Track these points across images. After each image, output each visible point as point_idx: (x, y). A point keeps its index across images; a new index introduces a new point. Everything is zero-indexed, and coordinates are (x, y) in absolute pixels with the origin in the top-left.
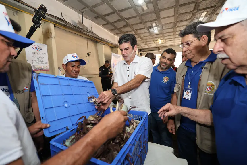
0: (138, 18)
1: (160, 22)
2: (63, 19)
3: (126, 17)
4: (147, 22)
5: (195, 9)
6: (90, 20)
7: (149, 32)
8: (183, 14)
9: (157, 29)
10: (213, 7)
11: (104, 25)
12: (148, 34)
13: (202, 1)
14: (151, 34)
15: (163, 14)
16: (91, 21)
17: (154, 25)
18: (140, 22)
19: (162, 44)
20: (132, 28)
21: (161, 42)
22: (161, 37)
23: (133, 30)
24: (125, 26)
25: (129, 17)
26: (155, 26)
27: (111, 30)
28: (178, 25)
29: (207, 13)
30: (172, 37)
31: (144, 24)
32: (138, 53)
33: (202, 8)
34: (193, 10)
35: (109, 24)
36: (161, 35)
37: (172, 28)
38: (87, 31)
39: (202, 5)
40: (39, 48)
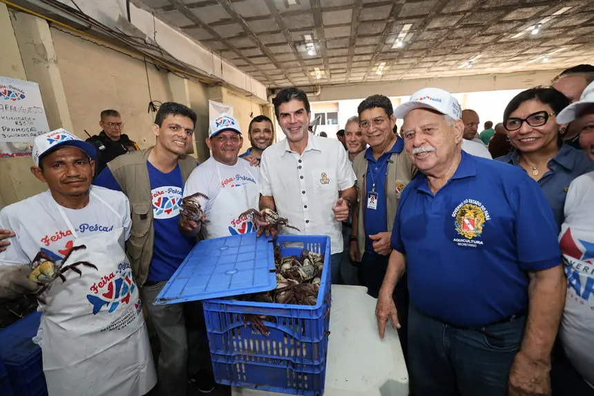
0: (274, 19)
1: (321, 34)
2: (77, 9)
3: (244, 15)
4: (293, 31)
5: (391, 15)
6: (149, 11)
7: (296, 53)
8: (369, 21)
9: (313, 48)
10: (423, 16)
11: (185, 29)
12: (293, 57)
13: (406, 2)
14: (300, 58)
15: (328, 18)
16: (150, 15)
17: (308, 37)
18: (276, 30)
19: (323, 79)
20: (256, 40)
21: (320, 74)
22: (321, 64)
23: (259, 44)
24: (241, 36)
25: (253, 15)
26: (309, 42)
27: (205, 42)
28: (358, 43)
29: (412, 27)
30: (345, 66)
31: (286, 34)
32: (268, 97)
33: (404, 16)
34: (389, 18)
35: (200, 26)
36: (322, 61)
37: (346, 48)
38: (143, 42)
39: (404, 9)
40: (17, 92)
